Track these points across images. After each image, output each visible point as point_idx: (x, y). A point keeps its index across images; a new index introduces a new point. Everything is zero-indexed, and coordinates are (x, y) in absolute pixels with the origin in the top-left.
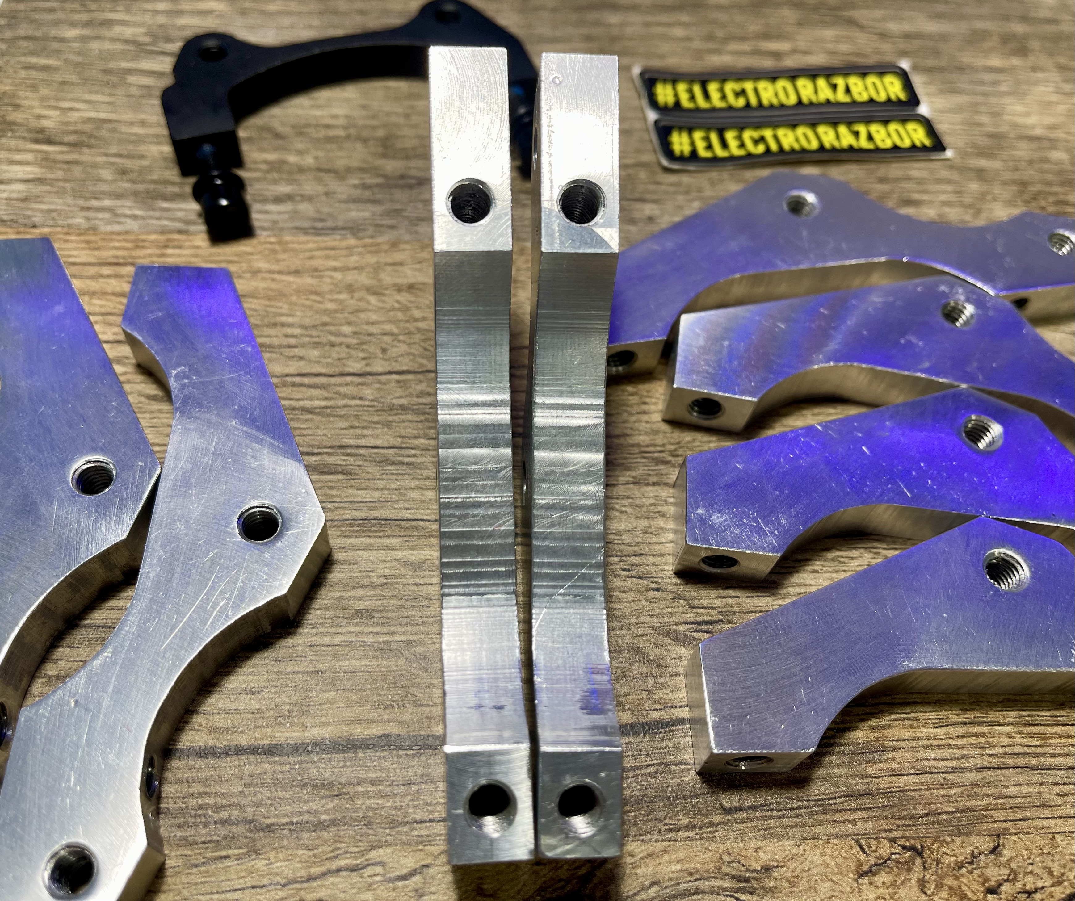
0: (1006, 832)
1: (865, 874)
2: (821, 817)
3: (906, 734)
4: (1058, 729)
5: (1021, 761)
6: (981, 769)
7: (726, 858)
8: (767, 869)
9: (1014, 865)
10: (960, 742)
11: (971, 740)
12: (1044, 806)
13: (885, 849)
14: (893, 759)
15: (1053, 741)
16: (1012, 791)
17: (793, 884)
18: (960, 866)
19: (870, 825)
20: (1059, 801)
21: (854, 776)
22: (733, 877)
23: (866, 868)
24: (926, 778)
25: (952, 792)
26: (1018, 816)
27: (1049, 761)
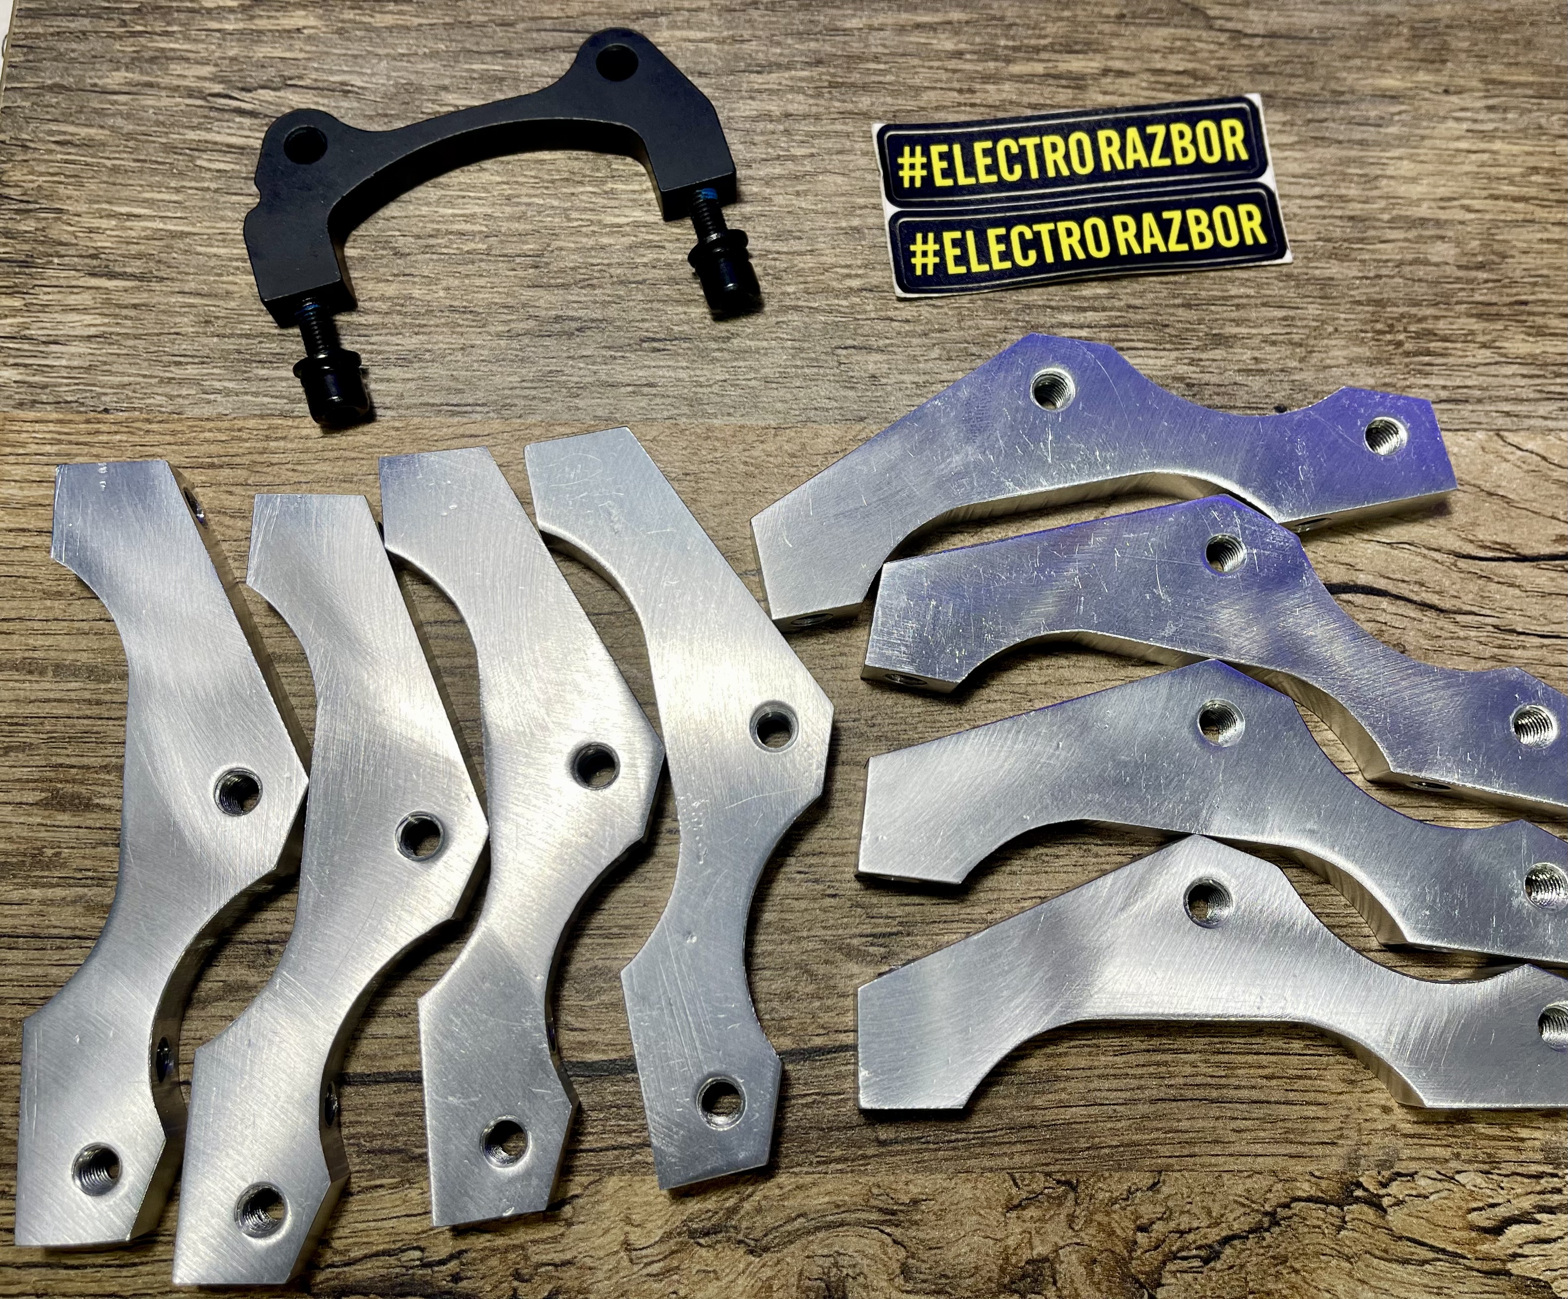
0: (1168, 1168)
1: (1015, 1207)
2: (978, 1150)
3: (1083, 1063)
4: (1250, 1058)
5: (1199, 1093)
6: (1154, 1101)
7: (875, 1191)
8: (915, 1202)
9: (1170, 1204)
10: (1139, 1071)
11: (1152, 1069)
12: (1216, 1142)
13: (1039, 1183)
14: (1064, 1090)
15: (1240, 1072)
16: (1184, 1125)
17: (939, 1218)
18: (1114, 1201)
19: (1027, 1159)
20: (1233, 1137)
21: (1018, 1108)
22: (880, 1210)
23: (1016, 1202)
24: (1094, 1110)
25: (1119, 1125)
26: (1186, 1152)
27: (1232, 1093)
